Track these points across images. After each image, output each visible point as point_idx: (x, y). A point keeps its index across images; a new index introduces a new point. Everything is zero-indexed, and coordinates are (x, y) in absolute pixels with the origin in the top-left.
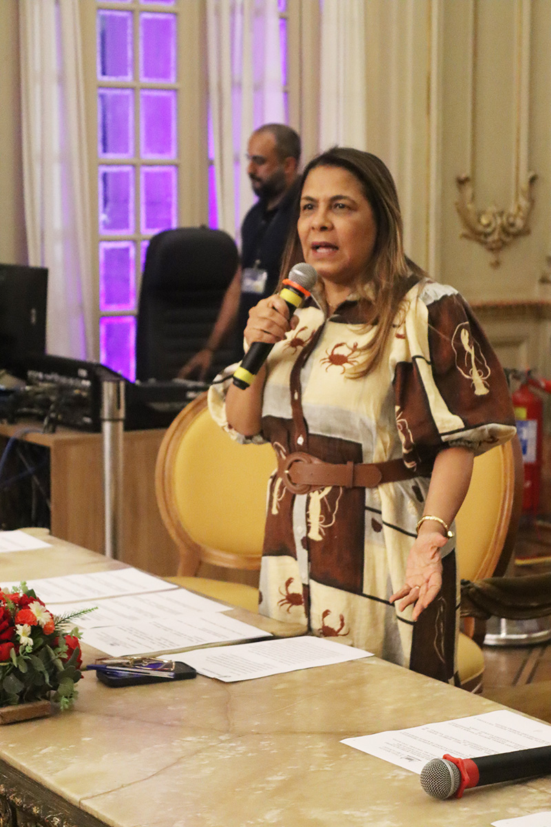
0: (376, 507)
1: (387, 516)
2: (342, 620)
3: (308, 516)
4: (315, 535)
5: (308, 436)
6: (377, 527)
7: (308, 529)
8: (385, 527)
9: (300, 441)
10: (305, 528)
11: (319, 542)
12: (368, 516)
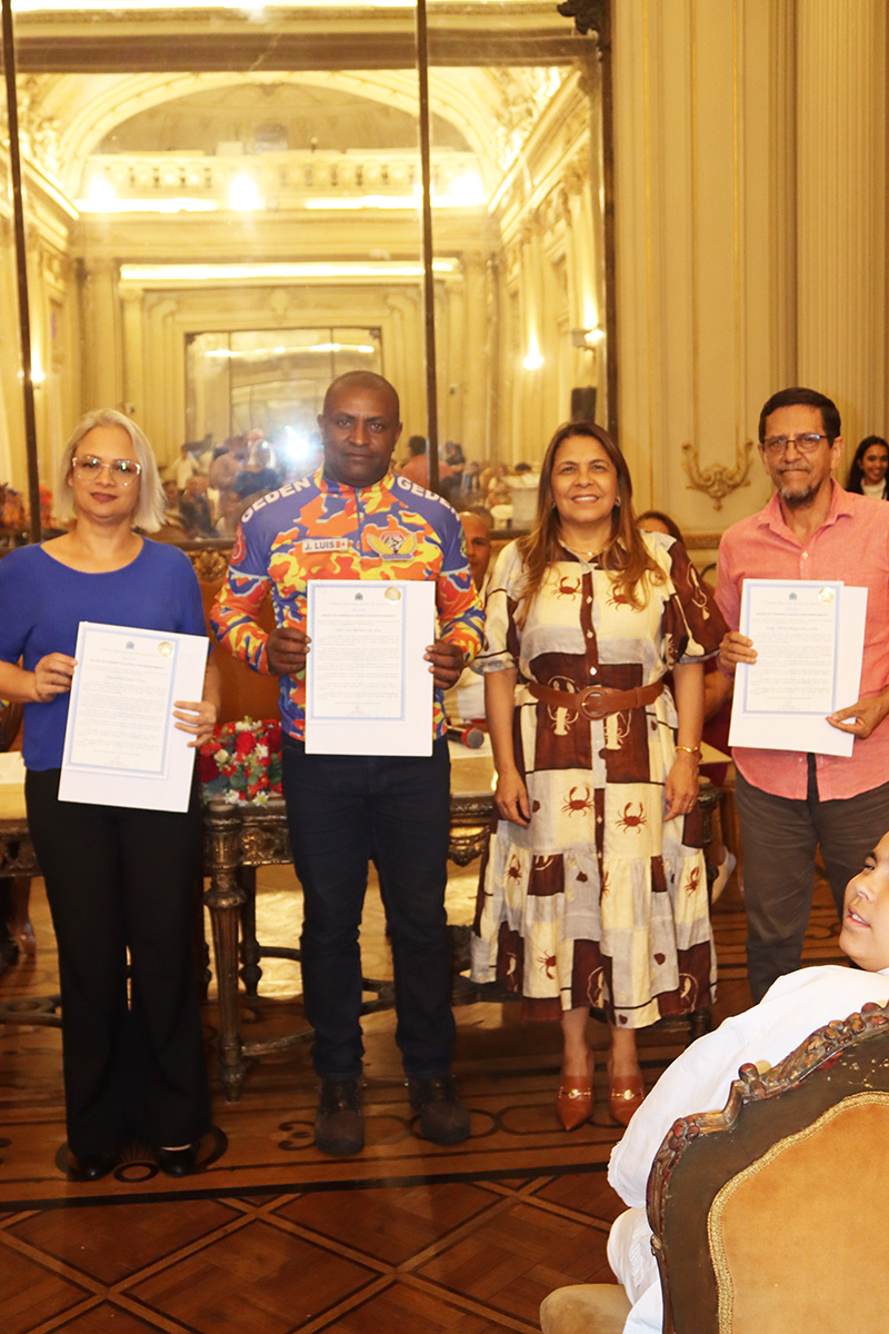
0: (653, 712)
1: (660, 717)
2: (641, 806)
3: (605, 731)
4: (613, 745)
5: (600, 668)
6: (654, 727)
7: (606, 742)
8: (660, 726)
9: (593, 671)
10: (603, 741)
11: (619, 751)
12: (649, 718)
